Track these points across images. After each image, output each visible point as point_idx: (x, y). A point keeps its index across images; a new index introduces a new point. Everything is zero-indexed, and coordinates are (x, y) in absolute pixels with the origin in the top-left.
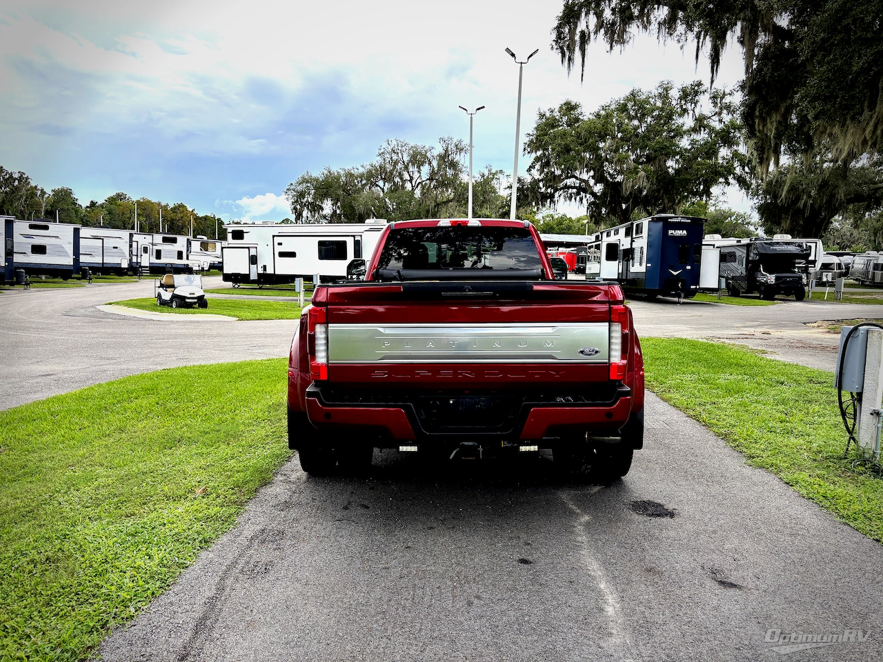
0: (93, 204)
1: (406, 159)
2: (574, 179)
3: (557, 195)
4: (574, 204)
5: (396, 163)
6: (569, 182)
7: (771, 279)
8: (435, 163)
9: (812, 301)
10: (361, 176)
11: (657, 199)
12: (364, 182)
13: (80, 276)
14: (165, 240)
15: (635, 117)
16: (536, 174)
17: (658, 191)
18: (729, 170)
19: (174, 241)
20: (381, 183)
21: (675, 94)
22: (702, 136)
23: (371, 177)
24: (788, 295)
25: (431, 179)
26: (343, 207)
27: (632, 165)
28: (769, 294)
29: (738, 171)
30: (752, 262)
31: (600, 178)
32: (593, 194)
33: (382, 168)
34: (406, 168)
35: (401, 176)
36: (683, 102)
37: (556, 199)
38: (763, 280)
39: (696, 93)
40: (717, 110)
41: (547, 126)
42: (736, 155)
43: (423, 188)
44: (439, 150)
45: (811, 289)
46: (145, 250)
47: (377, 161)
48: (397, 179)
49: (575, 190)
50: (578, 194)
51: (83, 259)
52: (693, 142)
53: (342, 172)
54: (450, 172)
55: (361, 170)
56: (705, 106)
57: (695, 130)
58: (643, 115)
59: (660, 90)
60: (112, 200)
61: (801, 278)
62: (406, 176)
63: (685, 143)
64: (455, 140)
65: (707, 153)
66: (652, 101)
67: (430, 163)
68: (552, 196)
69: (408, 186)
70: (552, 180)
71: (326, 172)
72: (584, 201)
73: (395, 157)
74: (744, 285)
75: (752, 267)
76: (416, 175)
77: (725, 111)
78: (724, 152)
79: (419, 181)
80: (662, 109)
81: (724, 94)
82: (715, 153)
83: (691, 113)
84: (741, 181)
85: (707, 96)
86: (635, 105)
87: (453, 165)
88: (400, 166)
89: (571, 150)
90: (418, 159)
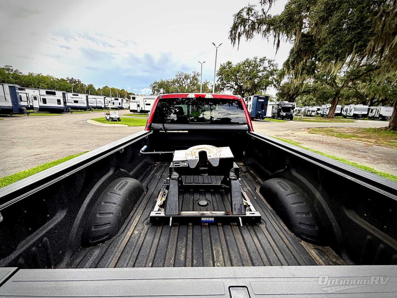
0: (99, 89)
1: (183, 77)
2: (229, 84)
3: (224, 89)
4: (229, 91)
5: (180, 78)
6: (228, 85)
7: (284, 114)
8: (191, 79)
9: (295, 120)
10: (171, 82)
11: (252, 90)
12: (172, 84)
13: (89, 110)
14: (115, 99)
15: (247, 66)
16: (219, 83)
17: (252, 88)
18: (272, 83)
19: (118, 99)
20: (176, 84)
21: (258, 60)
22: (265, 73)
23: (173, 82)
24: (288, 119)
25: (190, 83)
26: (166, 91)
27: (246, 81)
28: (283, 118)
29: (275, 83)
30: (280, 109)
31: (236, 84)
32: (234, 89)
33: (177, 80)
34: (183, 80)
35: (182, 82)
36: (260, 63)
37: (224, 90)
38: (282, 114)
39: (264, 60)
40: (269, 65)
41: (223, 68)
42: (274, 78)
43: (188, 85)
44: (192, 75)
45: (295, 117)
46: (110, 102)
47: (175, 78)
48: (181, 83)
49: (229, 88)
50: (230, 88)
51: (90, 105)
52: (263, 74)
53: (166, 81)
54: (196, 81)
55: (171, 80)
56: (266, 64)
57: (263, 71)
58: (249, 66)
59: (254, 59)
60: (104, 88)
61: (292, 114)
62: (183, 82)
63: (260, 74)
64: (197, 72)
65: (266, 77)
66: (252, 62)
67: (190, 79)
68: (223, 89)
69: (184, 85)
70: (223, 84)
71: (161, 81)
72: (232, 90)
73: (180, 77)
74: (276, 115)
75: (279, 111)
76: (186, 82)
77: (271, 66)
78: (271, 78)
79: (187, 84)
80: (255, 65)
81: (272, 61)
82: (269, 77)
83: (262, 66)
84: (275, 86)
85: (267, 61)
86: (247, 63)
87: (196, 79)
88: (181, 79)
89: (229, 75)
90: (187, 77)
